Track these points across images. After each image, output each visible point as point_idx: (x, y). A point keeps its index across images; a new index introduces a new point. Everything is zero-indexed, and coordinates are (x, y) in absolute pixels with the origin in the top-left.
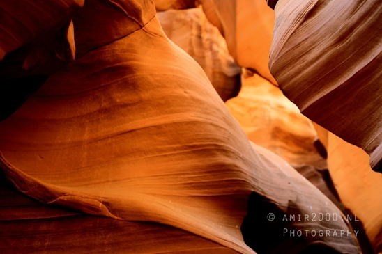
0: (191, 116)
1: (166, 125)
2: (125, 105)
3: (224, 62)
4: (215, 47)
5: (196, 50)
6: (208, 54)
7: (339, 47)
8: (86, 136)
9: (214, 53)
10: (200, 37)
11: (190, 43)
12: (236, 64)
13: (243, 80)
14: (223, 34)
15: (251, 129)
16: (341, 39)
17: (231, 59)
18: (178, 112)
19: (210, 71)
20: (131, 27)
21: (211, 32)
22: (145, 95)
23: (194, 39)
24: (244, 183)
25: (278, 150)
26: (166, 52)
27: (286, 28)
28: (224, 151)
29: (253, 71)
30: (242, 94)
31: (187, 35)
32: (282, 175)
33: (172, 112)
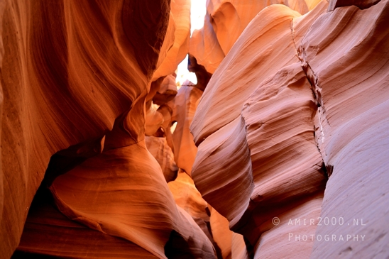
0: (151, 188)
1: (138, 190)
2: (121, 178)
3: (171, 164)
4: (168, 156)
5: (160, 156)
6: (165, 159)
7: (223, 170)
8: (99, 189)
9: (168, 159)
10: (162, 150)
11: (158, 153)
12: (176, 166)
13: (179, 174)
14: (173, 152)
15: (178, 197)
16: (224, 167)
17: (175, 163)
18: (146, 185)
19: (164, 167)
20: (132, 142)
21: (168, 149)
22: (131, 174)
23: (160, 151)
24: (170, 225)
25: (189, 209)
26: (145, 156)
27: (201, 157)
28: (163, 208)
29: (183, 171)
30: (176, 180)
31: (157, 148)
32: (188, 223)
33: (142, 185)
